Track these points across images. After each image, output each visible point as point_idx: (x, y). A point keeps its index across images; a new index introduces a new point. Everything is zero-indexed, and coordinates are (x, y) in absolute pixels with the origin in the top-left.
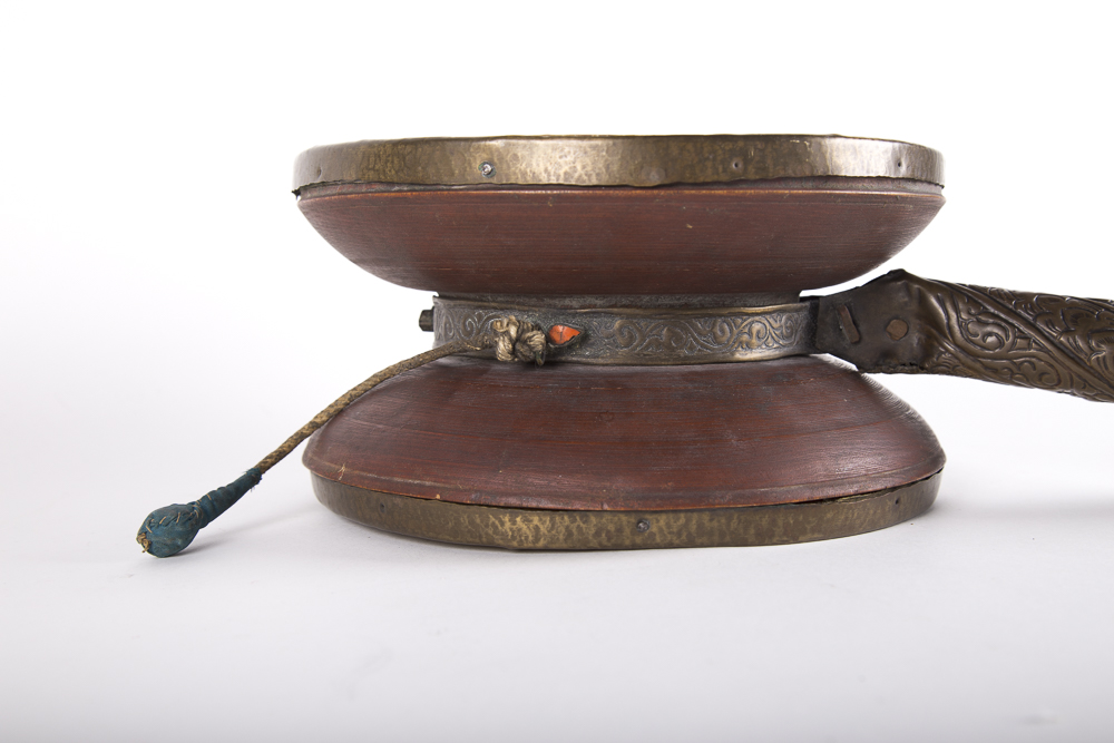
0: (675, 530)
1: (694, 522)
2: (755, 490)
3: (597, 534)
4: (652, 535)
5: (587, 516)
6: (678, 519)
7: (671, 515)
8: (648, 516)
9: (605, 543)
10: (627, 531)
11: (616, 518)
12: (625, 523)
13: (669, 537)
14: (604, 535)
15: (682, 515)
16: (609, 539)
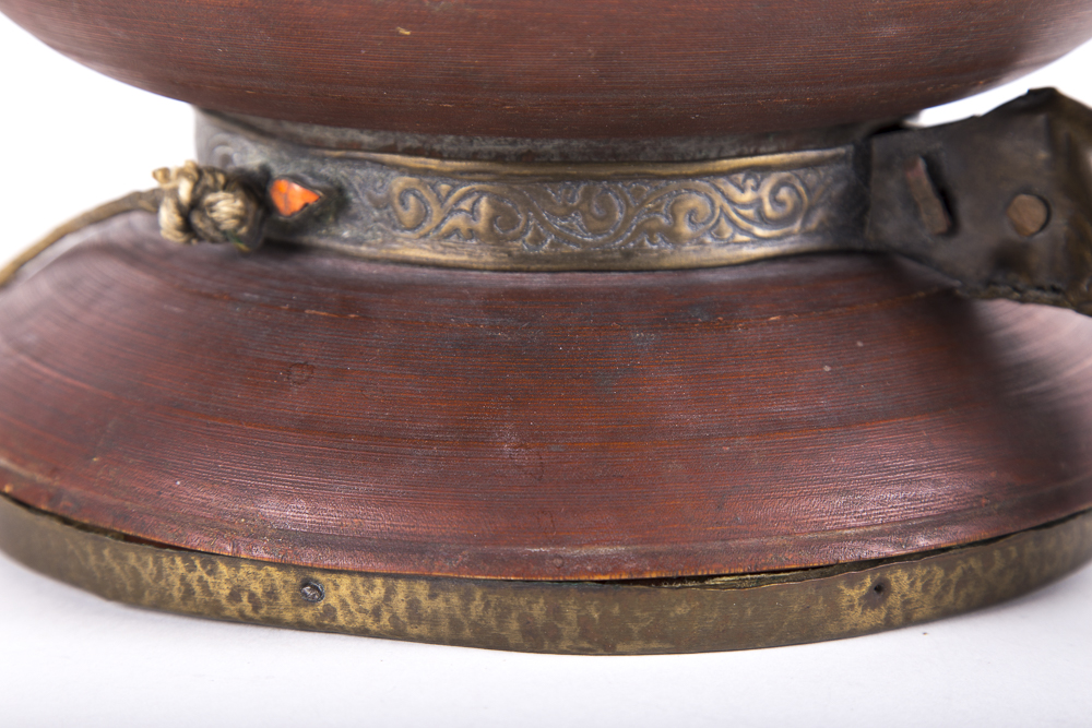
0: (368, 607)
1: (401, 596)
2: (519, 550)
3: (235, 596)
4: (330, 612)
5: (213, 563)
6: (372, 587)
7: (359, 580)
8: (318, 576)
9: (248, 610)
10: (285, 598)
11: (262, 573)
12: (278, 583)
13: (360, 618)
14: (245, 599)
15: (378, 582)
16: (256, 608)
